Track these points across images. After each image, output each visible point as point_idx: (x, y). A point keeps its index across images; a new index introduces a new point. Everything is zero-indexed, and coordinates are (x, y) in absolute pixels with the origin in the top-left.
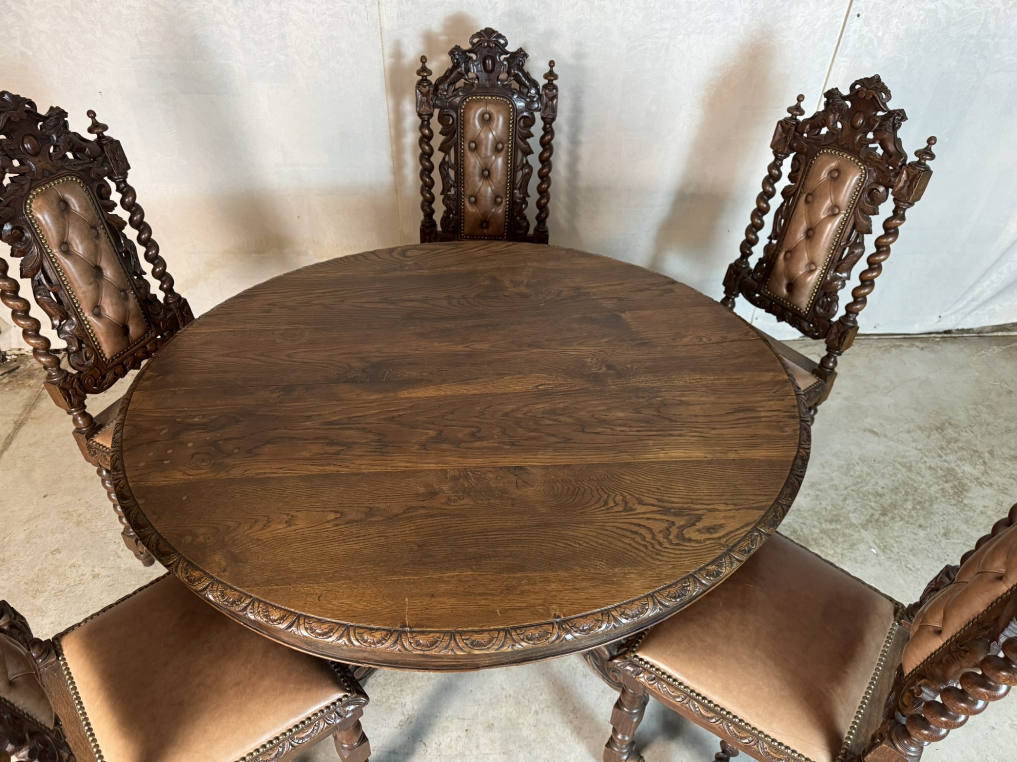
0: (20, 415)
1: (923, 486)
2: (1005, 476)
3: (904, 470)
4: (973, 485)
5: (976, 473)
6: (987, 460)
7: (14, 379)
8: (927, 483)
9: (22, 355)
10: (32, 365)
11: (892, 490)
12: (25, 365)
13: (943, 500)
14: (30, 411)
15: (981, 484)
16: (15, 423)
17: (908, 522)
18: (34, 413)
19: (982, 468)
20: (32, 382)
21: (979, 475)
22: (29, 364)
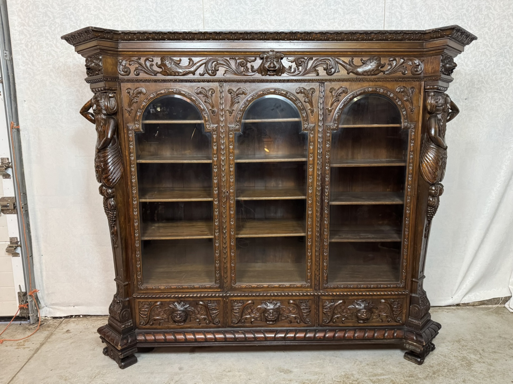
0: (43, 341)
1: (452, 363)
2: (490, 359)
3: (442, 357)
4: (475, 362)
5: (476, 358)
6: (481, 353)
7: (41, 328)
8: (453, 362)
9: (46, 319)
10: (50, 323)
11: (437, 365)
12: (47, 323)
13: (462, 368)
14: (47, 339)
15: (480, 362)
16: (41, 344)
17: (446, 377)
18: (49, 340)
19: (479, 356)
20: (49, 329)
21: (478, 359)
22: (48, 323)
